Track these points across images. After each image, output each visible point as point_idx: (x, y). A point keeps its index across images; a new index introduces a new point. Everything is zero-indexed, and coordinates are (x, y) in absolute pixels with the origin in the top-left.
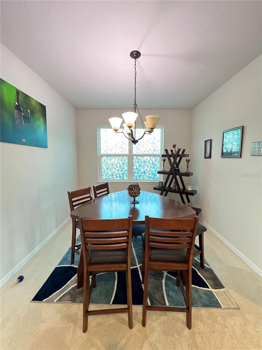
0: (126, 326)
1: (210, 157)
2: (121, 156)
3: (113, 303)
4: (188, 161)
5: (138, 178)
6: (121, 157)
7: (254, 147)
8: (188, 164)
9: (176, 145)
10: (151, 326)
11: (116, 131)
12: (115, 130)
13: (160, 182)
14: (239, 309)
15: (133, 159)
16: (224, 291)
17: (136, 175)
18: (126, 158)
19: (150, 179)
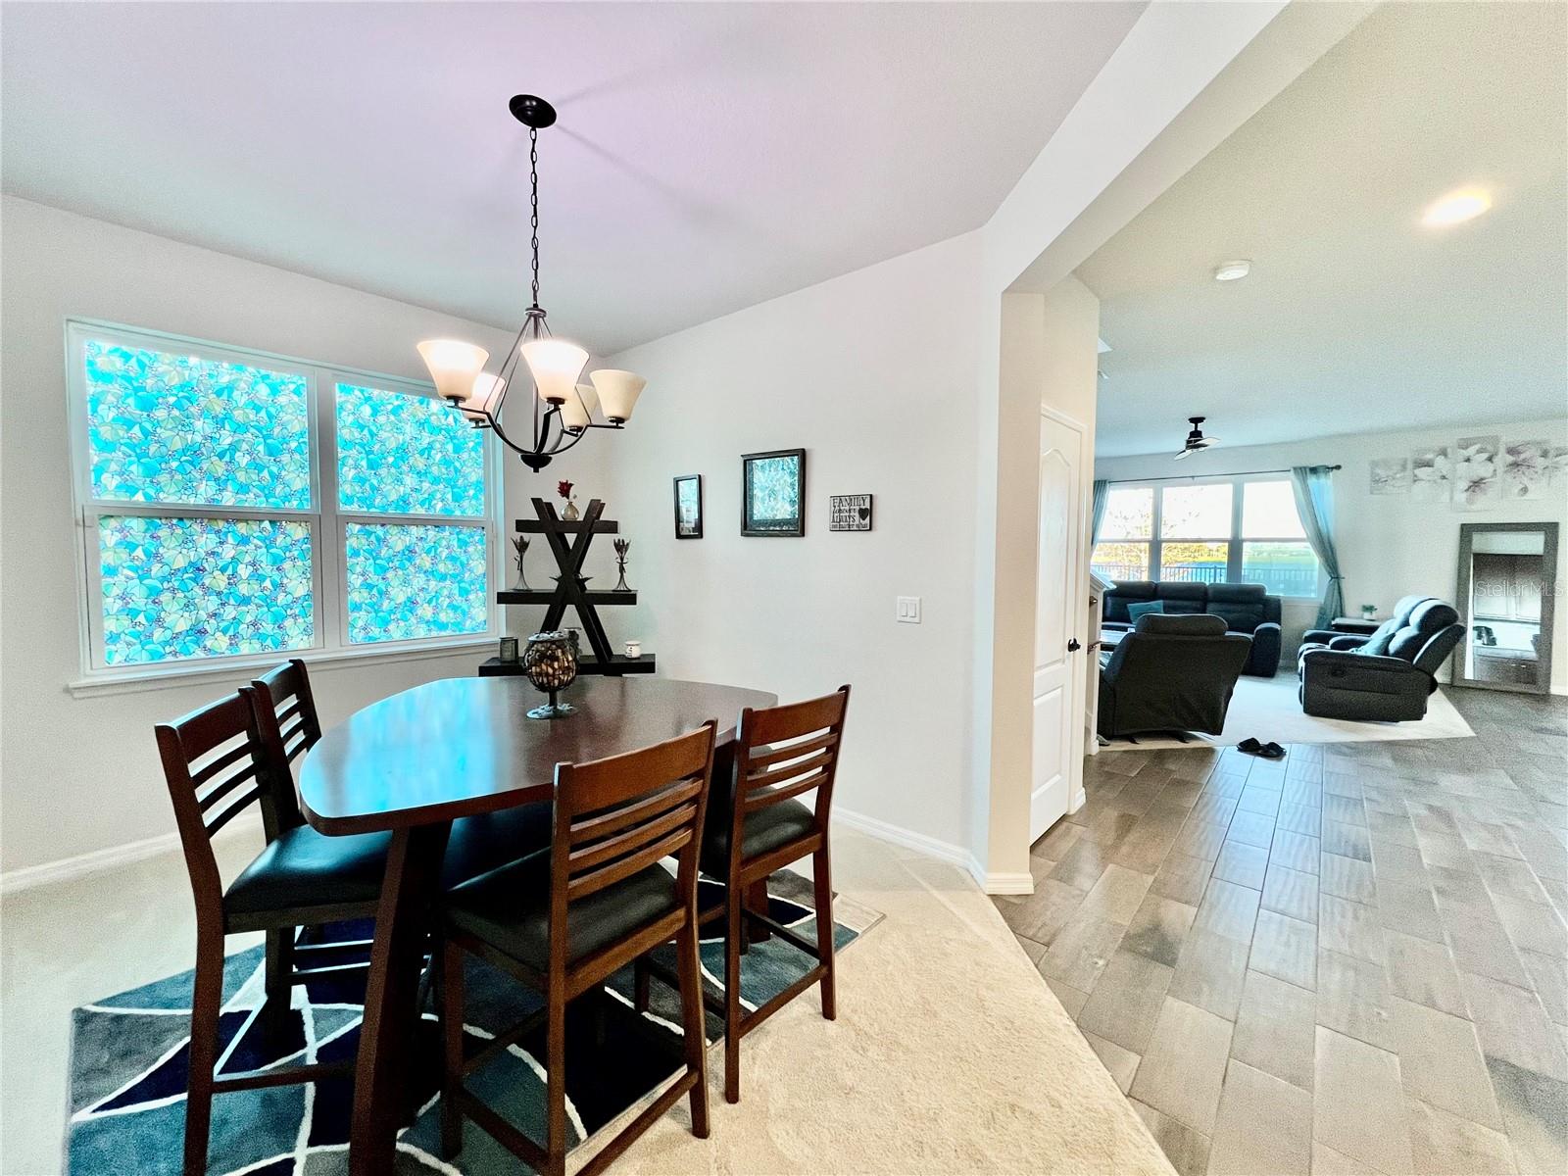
0: (687, 1142)
1: (698, 531)
2: (261, 521)
3: (591, 1131)
4: (621, 547)
5: (376, 632)
6: (266, 524)
7: (837, 508)
8: (622, 559)
9: (571, 485)
10: (754, 1084)
11: (456, 403)
12: (449, 397)
13: (504, 641)
14: (884, 917)
15: (341, 538)
16: (842, 902)
17: (360, 618)
18: (298, 532)
19: (443, 634)
